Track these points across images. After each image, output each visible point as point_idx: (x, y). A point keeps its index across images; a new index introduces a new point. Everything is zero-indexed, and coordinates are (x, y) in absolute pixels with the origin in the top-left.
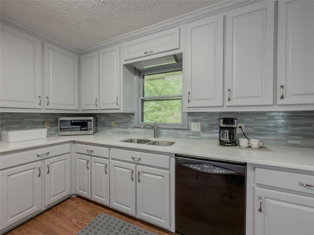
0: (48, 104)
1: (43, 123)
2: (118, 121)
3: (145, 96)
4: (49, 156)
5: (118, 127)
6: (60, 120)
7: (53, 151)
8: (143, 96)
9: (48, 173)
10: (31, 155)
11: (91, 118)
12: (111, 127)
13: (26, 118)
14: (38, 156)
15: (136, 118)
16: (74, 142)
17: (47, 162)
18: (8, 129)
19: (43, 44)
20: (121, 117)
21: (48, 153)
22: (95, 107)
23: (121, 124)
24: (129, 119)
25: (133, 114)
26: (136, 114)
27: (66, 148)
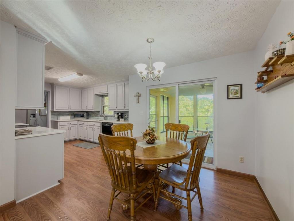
0: (71, 108)
2: (95, 114)
3: (105, 104)
4: (71, 124)
5: (96, 117)
6: (75, 114)
7: (72, 123)
8: (104, 105)
9: (70, 129)
10: (66, 123)
11: (85, 113)
12: (93, 116)
13: (64, 113)
14: (68, 124)
15: (101, 113)
16: (78, 121)
17: (70, 126)
18: (60, 116)
19: (70, 89)
20: (96, 112)
21: (71, 123)
22: (86, 109)
23: (96, 115)
24: (98, 113)
25: (100, 111)
26: (101, 112)
27: (76, 122)
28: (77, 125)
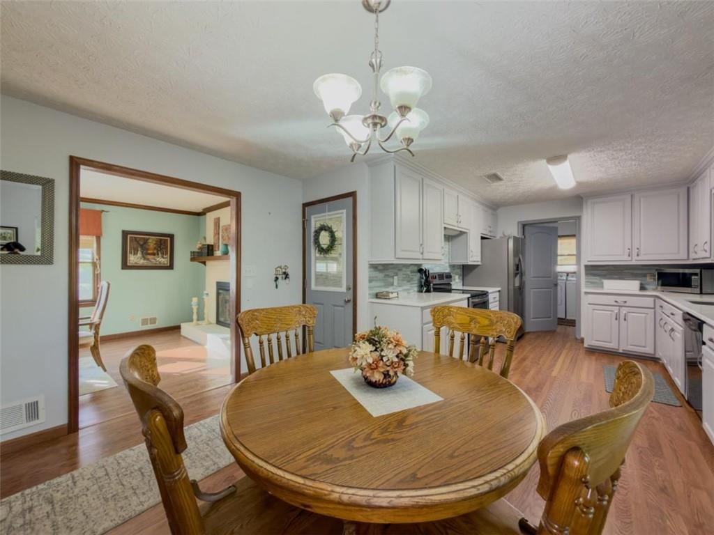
1: (645, 276)
4: (627, 305)
6: (658, 274)
7: (632, 301)
9: (625, 320)
10: (611, 299)
11: (698, 271)
13: (627, 269)
14: (616, 302)
16: (657, 297)
17: (624, 311)
19: (632, 196)
21: (625, 302)
28: (653, 310)
